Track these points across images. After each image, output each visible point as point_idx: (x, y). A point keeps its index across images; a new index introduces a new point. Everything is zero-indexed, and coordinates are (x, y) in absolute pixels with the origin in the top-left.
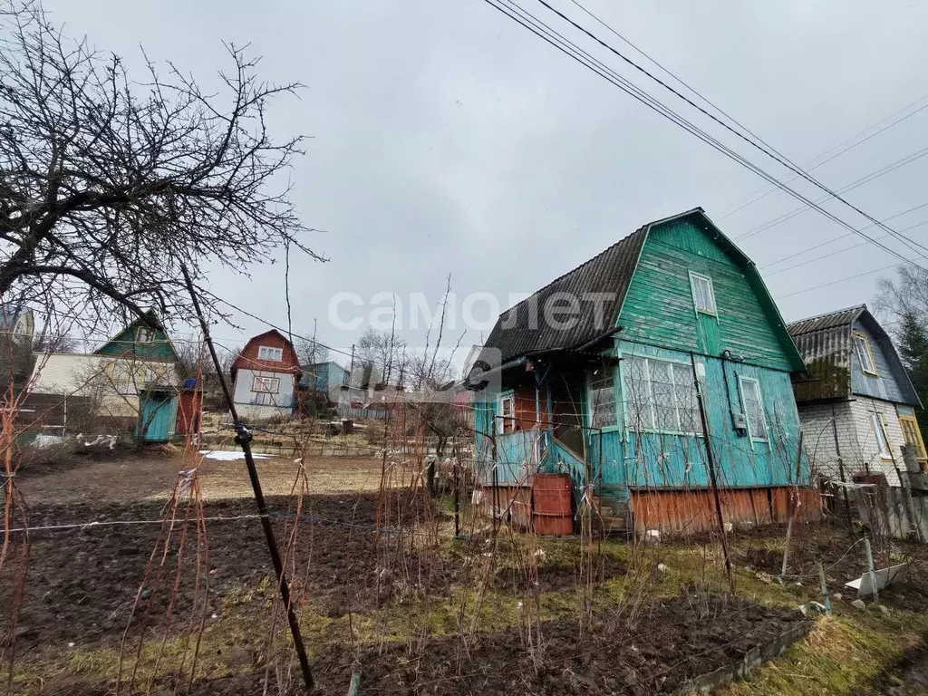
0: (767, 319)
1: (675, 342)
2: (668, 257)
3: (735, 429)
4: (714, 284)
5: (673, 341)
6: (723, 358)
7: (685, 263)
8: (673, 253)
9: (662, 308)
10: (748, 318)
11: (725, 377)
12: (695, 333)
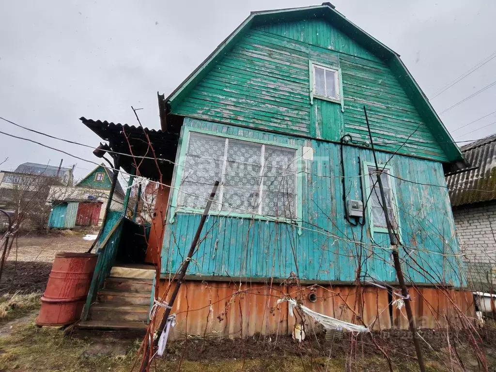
0: (416, 109)
1: (273, 125)
2: (284, 48)
3: (347, 217)
4: (343, 75)
5: (272, 124)
6: (342, 143)
7: (307, 55)
8: (292, 46)
9: (264, 93)
10: (388, 107)
11: (342, 162)
12: (307, 118)
